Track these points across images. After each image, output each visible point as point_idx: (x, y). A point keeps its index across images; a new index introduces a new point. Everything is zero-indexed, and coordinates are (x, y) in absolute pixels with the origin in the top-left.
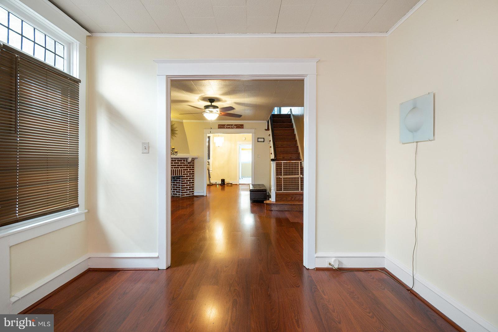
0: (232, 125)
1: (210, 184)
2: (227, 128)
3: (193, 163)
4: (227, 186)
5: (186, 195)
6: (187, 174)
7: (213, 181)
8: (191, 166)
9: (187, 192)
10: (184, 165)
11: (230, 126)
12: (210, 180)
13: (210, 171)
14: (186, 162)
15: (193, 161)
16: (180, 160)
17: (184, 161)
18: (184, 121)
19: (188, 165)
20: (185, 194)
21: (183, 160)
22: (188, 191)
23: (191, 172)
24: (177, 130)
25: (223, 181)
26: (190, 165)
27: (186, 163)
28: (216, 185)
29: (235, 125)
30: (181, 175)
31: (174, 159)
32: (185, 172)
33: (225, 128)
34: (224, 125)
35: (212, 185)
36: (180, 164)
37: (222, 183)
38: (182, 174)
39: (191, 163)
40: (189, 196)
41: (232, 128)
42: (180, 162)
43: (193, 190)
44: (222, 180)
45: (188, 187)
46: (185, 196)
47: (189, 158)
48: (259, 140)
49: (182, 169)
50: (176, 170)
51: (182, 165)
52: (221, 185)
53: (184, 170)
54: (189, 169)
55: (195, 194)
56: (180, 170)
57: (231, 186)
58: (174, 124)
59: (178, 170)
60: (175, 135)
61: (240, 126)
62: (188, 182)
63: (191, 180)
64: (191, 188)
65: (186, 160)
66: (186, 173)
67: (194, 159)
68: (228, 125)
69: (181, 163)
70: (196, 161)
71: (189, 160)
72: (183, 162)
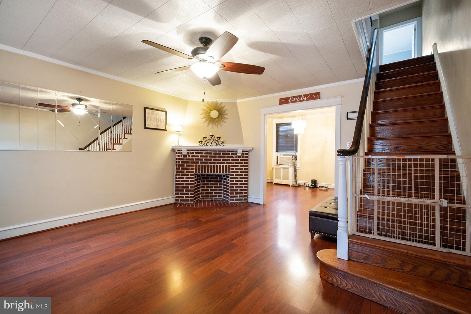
0: (300, 96)
1: (296, 185)
2: (292, 102)
3: (247, 157)
4: (320, 190)
5: (236, 200)
6: (238, 172)
7: (300, 181)
8: (244, 162)
9: (237, 197)
10: (232, 160)
11: (297, 99)
12: (296, 180)
13: (297, 168)
14: (235, 155)
15: (247, 154)
16: (226, 152)
17: (232, 154)
18: (238, 101)
19: (238, 160)
20: (234, 198)
21: (230, 152)
22: (239, 195)
23: (242, 169)
24: (228, 114)
25: (314, 182)
26: (241, 160)
27: (236, 157)
28: (304, 186)
29: (306, 95)
30: (227, 173)
31: (219, 151)
32: (233, 169)
33: (290, 102)
34: (288, 98)
35: (300, 186)
36: (226, 158)
37: (312, 185)
38: (229, 172)
39: (243, 157)
40: (240, 202)
41: (300, 101)
42: (226, 155)
43: (247, 195)
44: (312, 181)
45: (239, 189)
46: (234, 201)
47: (238, 150)
48: (350, 116)
49: (230, 165)
50: (220, 166)
51: (229, 160)
52: (310, 188)
53: (232, 166)
54: (239, 165)
55: (250, 200)
56: (226, 166)
57: (326, 191)
58: (224, 106)
59: (223, 166)
60: (225, 121)
61: (316, 96)
62: (239, 183)
63: (243, 180)
64: (243, 192)
65: (235, 152)
66: (235, 170)
67: (248, 151)
68: (294, 97)
69: (228, 157)
70: (251, 155)
71: (240, 153)
72: (230, 155)
